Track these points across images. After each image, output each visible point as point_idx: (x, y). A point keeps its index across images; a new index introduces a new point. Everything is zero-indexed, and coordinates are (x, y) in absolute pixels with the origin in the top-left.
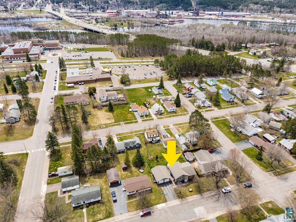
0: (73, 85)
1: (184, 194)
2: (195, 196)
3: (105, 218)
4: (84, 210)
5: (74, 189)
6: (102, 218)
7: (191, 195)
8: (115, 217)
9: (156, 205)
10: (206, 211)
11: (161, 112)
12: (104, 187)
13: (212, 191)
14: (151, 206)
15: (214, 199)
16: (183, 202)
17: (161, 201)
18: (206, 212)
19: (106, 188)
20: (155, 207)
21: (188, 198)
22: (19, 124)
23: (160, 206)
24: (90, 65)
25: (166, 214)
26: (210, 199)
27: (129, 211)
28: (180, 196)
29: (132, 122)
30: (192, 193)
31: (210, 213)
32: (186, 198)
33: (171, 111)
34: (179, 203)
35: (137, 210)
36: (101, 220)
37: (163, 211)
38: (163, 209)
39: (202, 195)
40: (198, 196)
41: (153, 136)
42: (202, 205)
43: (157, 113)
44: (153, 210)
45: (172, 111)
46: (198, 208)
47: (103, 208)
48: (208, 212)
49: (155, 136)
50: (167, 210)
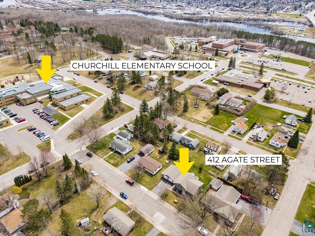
0: (217, 82)
1: (168, 198)
2: (173, 208)
3: (112, 164)
4: (111, 153)
5: (122, 139)
6: (111, 163)
7: (171, 204)
8: (116, 169)
9: (143, 185)
10: (163, 222)
11: (259, 139)
12: (135, 151)
13: (191, 219)
14: (139, 183)
15: (183, 224)
16: (159, 201)
17: (148, 186)
18: (161, 222)
19: (135, 152)
20: (140, 185)
21: (167, 203)
22: (151, 91)
23: (143, 188)
24: (258, 72)
25: (138, 195)
26: (180, 221)
27: (126, 173)
28: (164, 196)
29: (217, 131)
30: (175, 205)
31: (163, 226)
32: (165, 202)
33: (272, 144)
34: (156, 199)
35: (130, 176)
36: (110, 163)
37: (140, 192)
38: (142, 192)
39: (178, 212)
40: (174, 210)
41: (210, 147)
42: (166, 217)
43: (253, 137)
44: (136, 185)
45: (275, 145)
46: (162, 214)
47: (119, 159)
48: (163, 224)
49: (212, 148)
50: (143, 194)
